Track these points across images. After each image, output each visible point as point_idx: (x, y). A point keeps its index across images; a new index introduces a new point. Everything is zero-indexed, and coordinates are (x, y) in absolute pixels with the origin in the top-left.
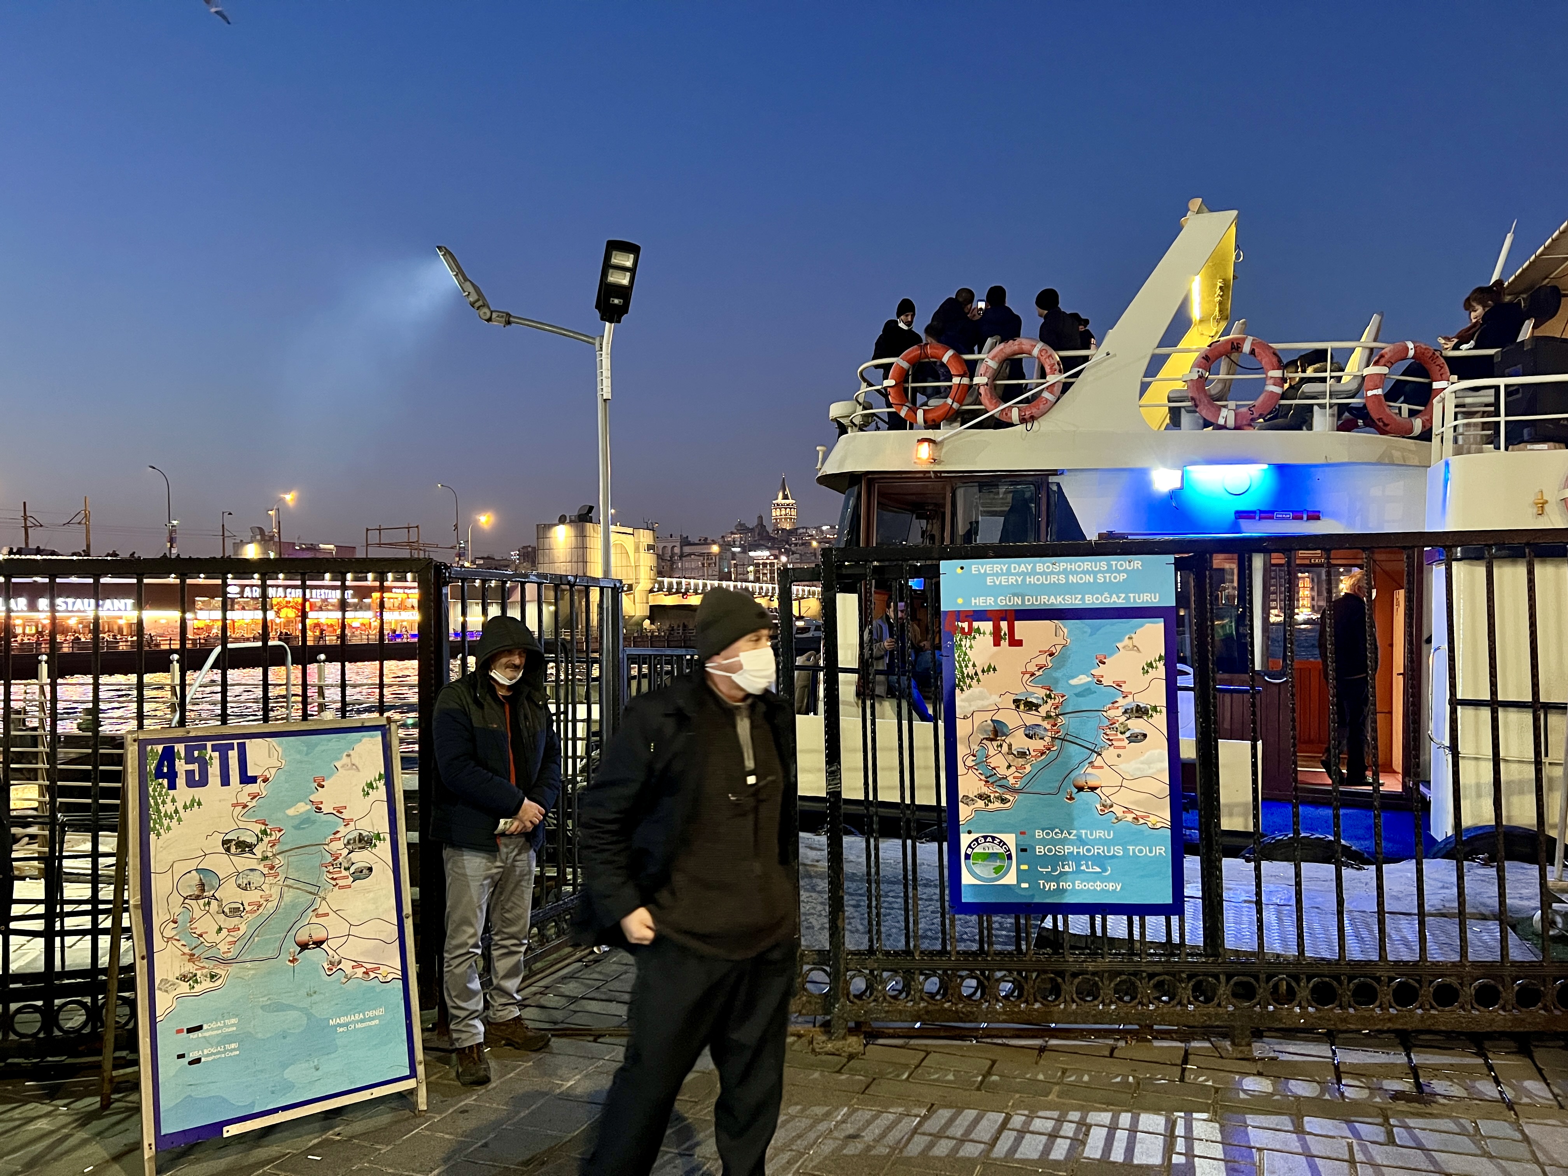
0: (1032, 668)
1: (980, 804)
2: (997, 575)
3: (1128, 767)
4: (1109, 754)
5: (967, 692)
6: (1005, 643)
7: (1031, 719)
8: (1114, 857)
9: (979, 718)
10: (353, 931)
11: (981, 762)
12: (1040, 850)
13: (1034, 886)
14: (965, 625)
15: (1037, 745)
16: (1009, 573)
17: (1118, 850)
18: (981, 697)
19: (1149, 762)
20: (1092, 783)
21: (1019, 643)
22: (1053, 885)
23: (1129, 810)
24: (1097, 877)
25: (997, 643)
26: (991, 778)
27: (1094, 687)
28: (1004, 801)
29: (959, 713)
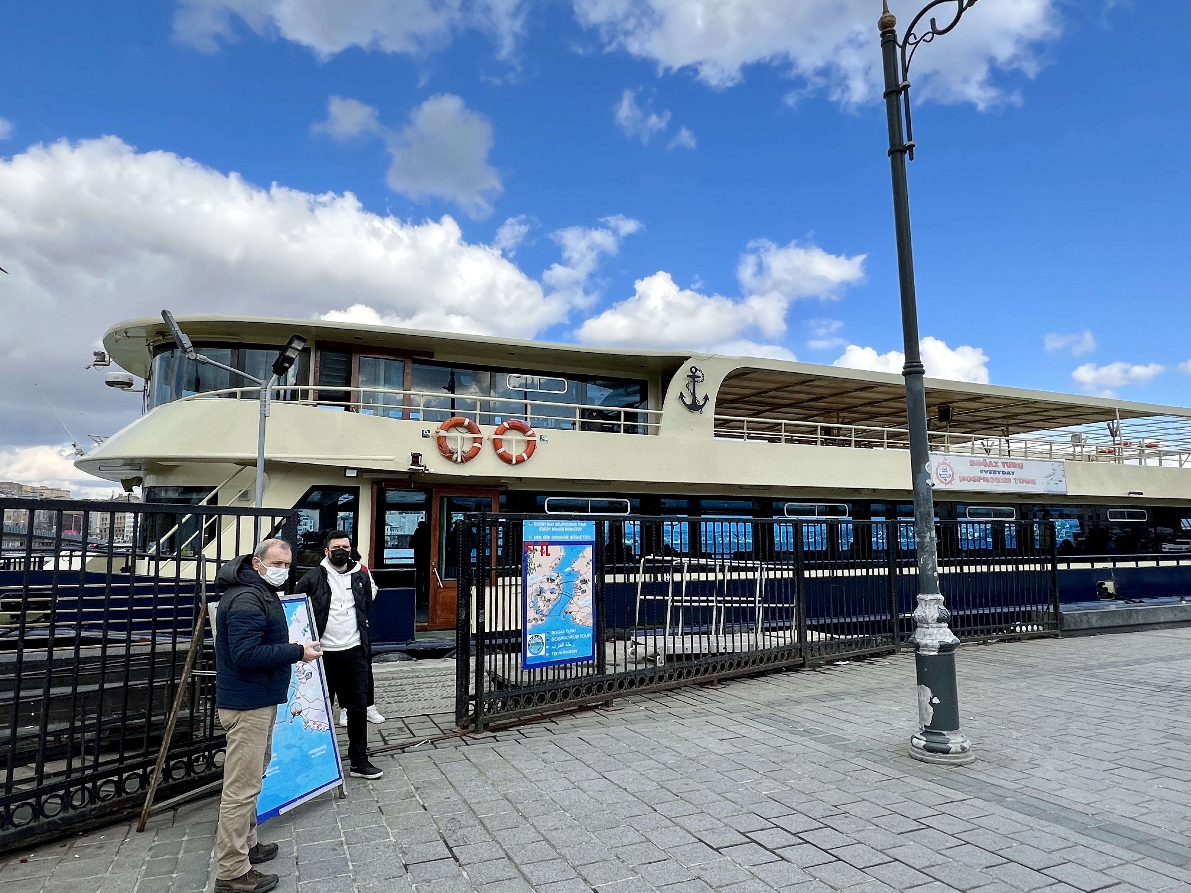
0: (553, 565)
1: (534, 622)
2: (543, 527)
3: (581, 603)
4: (575, 598)
5: (531, 575)
6: (545, 555)
7: (552, 585)
8: (576, 639)
9: (535, 586)
10: (312, 705)
11: (535, 604)
12: (553, 639)
13: (551, 655)
14: (531, 547)
15: (554, 596)
16: (546, 526)
17: (577, 637)
18: (537, 578)
19: (587, 601)
20: (570, 611)
21: (548, 555)
22: (556, 653)
23: (581, 620)
24: (570, 648)
25: (542, 555)
26: (538, 612)
27: (572, 572)
28: (542, 620)
29: (528, 585)
